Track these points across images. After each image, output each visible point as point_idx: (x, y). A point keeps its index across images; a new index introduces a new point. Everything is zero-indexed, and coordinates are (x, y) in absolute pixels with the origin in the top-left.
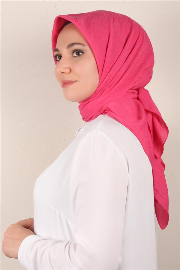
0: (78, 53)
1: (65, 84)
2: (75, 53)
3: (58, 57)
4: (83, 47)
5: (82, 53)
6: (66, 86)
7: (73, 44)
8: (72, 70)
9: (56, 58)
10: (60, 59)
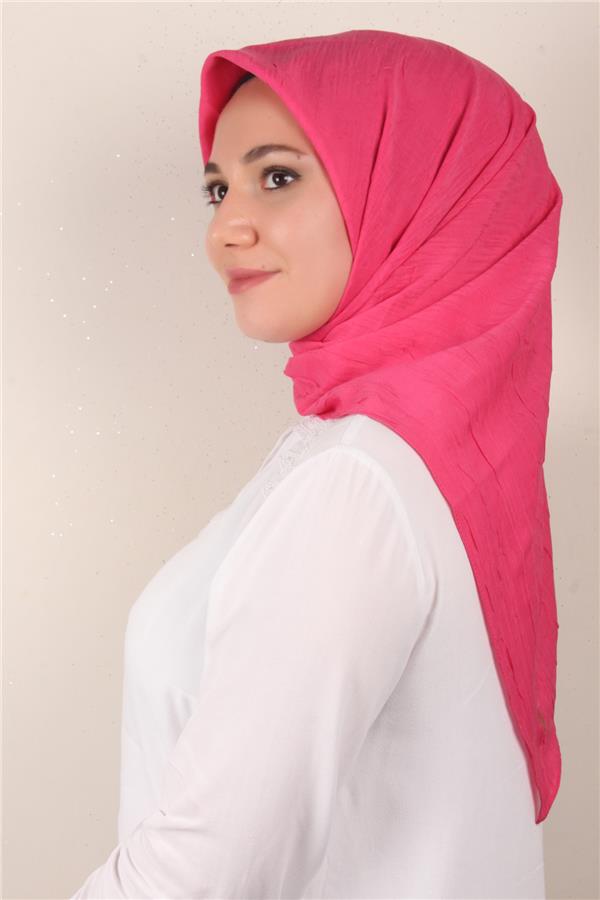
0: (281, 177)
1: (240, 281)
2: (270, 178)
3: (216, 190)
4: (299, 157)
5: (292, 176)
6: (244, 287)
7: (263, 150)
8: (261, 234)
9: (212, 194)
10: (222, 197)
